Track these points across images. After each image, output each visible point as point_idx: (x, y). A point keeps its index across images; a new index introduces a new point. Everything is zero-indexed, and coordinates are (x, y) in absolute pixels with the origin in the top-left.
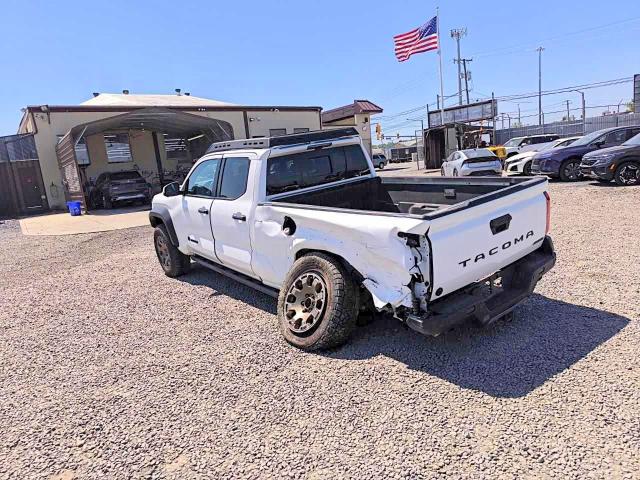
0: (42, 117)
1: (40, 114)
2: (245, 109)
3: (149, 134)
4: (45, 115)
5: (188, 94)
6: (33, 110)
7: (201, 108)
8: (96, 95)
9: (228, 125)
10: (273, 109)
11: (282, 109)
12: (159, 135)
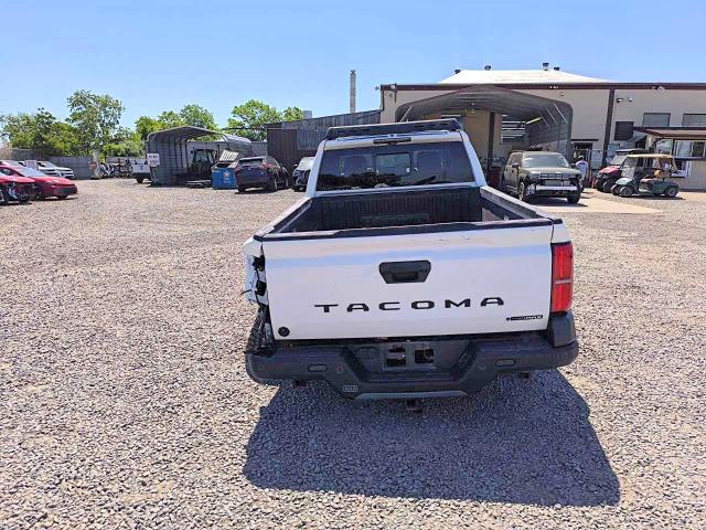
0: (391, 95)
1: (390, 92)
2: (612, 87)
3: (487, 116)
4: (393, 93)
5: (557, 69)
6: (384, 88)
7: (556, 85)
8: (457, 71)
9: (568, 106)
10: (657, 86)
11: (668, 86)
12: (497, 115)
